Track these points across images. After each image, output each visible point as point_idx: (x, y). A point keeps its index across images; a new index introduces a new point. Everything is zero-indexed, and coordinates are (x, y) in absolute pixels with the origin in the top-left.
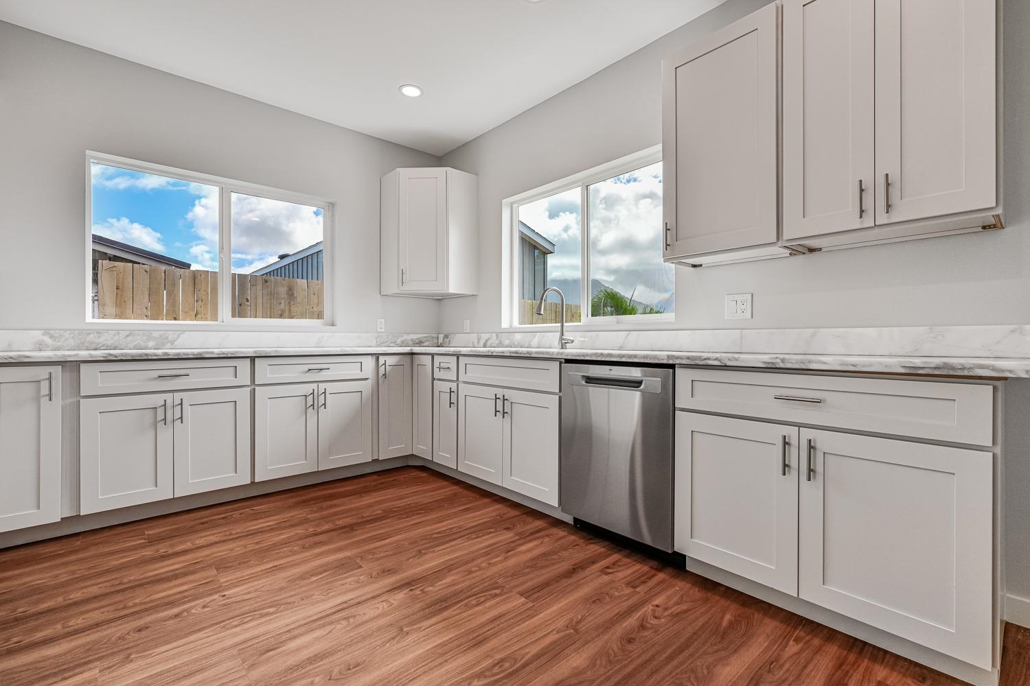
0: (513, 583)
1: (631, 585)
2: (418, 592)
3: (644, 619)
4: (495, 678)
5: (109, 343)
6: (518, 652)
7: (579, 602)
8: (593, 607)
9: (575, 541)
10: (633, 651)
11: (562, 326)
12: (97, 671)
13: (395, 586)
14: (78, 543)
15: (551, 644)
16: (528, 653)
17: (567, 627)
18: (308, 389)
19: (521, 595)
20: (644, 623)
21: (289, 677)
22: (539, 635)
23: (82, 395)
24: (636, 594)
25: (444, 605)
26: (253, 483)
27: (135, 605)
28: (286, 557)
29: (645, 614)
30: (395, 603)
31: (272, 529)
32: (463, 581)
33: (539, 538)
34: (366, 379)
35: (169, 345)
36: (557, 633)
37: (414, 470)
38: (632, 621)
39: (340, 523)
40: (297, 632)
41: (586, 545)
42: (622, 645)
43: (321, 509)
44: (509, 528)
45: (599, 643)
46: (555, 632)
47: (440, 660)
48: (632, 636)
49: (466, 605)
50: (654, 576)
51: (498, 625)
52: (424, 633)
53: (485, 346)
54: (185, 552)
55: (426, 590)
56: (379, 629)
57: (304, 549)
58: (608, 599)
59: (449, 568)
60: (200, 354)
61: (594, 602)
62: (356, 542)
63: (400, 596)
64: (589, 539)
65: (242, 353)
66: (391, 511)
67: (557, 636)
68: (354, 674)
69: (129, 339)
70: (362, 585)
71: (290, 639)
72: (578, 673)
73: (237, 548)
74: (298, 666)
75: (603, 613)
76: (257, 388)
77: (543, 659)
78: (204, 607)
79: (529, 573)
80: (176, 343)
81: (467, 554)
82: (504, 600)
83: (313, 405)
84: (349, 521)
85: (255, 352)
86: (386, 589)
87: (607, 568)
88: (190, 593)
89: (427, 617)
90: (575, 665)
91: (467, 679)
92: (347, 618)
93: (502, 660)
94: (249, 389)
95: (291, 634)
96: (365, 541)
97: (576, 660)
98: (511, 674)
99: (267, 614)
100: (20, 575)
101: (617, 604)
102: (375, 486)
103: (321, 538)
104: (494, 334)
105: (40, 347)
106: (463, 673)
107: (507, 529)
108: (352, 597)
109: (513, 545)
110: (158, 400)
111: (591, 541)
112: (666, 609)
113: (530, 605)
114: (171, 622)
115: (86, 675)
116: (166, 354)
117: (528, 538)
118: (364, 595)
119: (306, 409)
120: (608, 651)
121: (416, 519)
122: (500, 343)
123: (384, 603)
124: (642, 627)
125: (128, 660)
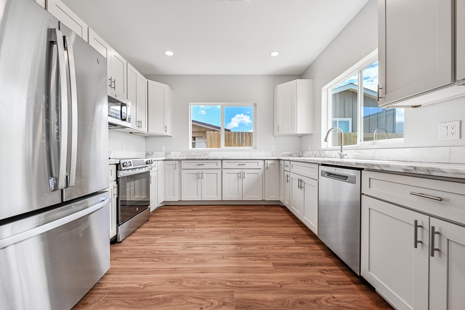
0: (274, 259)
1: (329, 282)
2: (239, 248)
3: (319, 299)
4: (235, 285)
5: (194, 155)
6: (251, 282)
7: (294, 277)
8: (299, 282)
9: (321, 253)
10: (298, 307)
11: (342, 147)
12: (160, 237)
13: (234, 243)
14: (181, 207)
15: (265, 286)
16: (254, 284)
17: (279, 284)
18: (238, 171)
19: (273, 264)
20: (317, 300)
21: (188, 256)
22: (265, 280)
23: (182, 168)
24: (328, 287)
25: (243, 255)
26: (222, 200)
27: (177, 225)
28: (216, 224)
29: (322, 297)
30: (229, 248)
31: (219, 215)
32: (257, 251)
33: (304, 246)
34: (261, 169)
35: (207, 156)
36: (272, 283)
37: (280, 207)
38: (312, 297)
39: (238, 219)
40: (199, 245)
41: (325, 257)
42: (295, 302)
43: (237, 213)
44: (295, 238)
45: (286, 296)
46: (271, 283)
47: (225, 271)
48: (305, 302)
49: (250, 259)
50: (350, 284)
51: (254, 270)
52: (228, 261)
53: (315, 157)
54: (196, 216)
55: (242, 248)
56: (218, 254)
57: (222, 223)
58: (310, 282)
59: (256, 244)
60: (207, 158)
61: (301, 280)
62: (237, 226)
63: (233, 247)
64: (330, 255)
65: (218, 158)
66: (257, 219)
67: (271, 284)
68: (201, 263)
69: (198, 154)
70: (226, 239)
71: (196, 247)
72: (266, 301)
73: (207, 218)
74: (191, 254)
75: (302, 286)
76: (223, 170)
77: (257, 289)
78: (188, 231)
79: (285, 258)
80: (209, 155)
81: (268, 242)
82: (265, 263)
83: (240, 177)
84: (241, 219)
85: (222, 158)
86: (230, 243)
87: (325, 270)
88: (188, 226)
89: (234, 257)
90: (267, 297)
91: (226, 280)
92: (213, 247)
93: (243, 281)
94: (221, 170)
95: (197, 245)
96: (239, 227)
97: (269, 296)
98: (240, 287)
99: (197, 238)
100: (167, 212)
101: (312, 286)
102: (260, 209)
103: (229, 222)
104: (318, 151)
105: (180, 156)
106: (227, 278)
107: (294, 238)
108: (219, 242)
109: (289, 245)
110: (197, 171)
111: (329, 256)
112: (337, 301)
113: (273, 269)
114: (179, 232)
115: (158, 237)
116: (199, 158)
117: (299, 245)
118: (223, 242)
119: (238, 178)
120: (286, 301)
121: (262, 224)
122: (320, 155)
123: (226, 247)
124: (315, 301)
125: (166, 237)
